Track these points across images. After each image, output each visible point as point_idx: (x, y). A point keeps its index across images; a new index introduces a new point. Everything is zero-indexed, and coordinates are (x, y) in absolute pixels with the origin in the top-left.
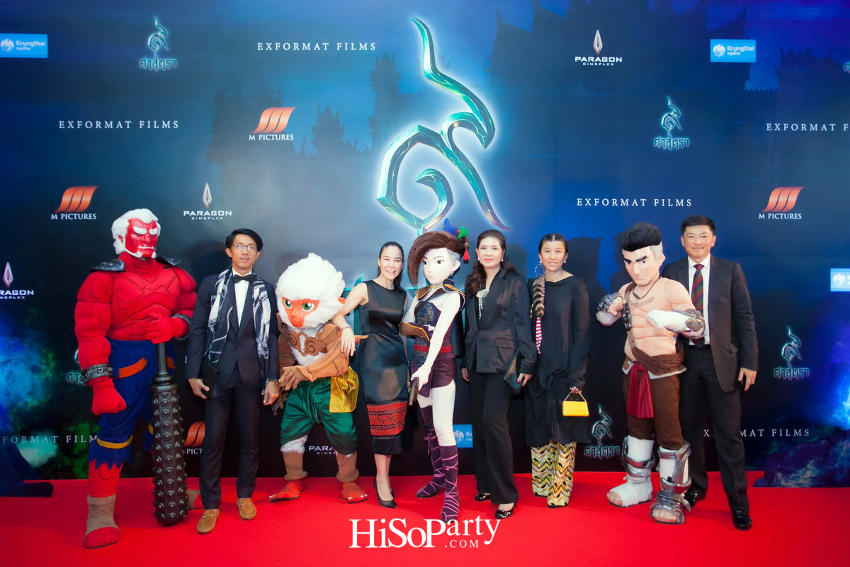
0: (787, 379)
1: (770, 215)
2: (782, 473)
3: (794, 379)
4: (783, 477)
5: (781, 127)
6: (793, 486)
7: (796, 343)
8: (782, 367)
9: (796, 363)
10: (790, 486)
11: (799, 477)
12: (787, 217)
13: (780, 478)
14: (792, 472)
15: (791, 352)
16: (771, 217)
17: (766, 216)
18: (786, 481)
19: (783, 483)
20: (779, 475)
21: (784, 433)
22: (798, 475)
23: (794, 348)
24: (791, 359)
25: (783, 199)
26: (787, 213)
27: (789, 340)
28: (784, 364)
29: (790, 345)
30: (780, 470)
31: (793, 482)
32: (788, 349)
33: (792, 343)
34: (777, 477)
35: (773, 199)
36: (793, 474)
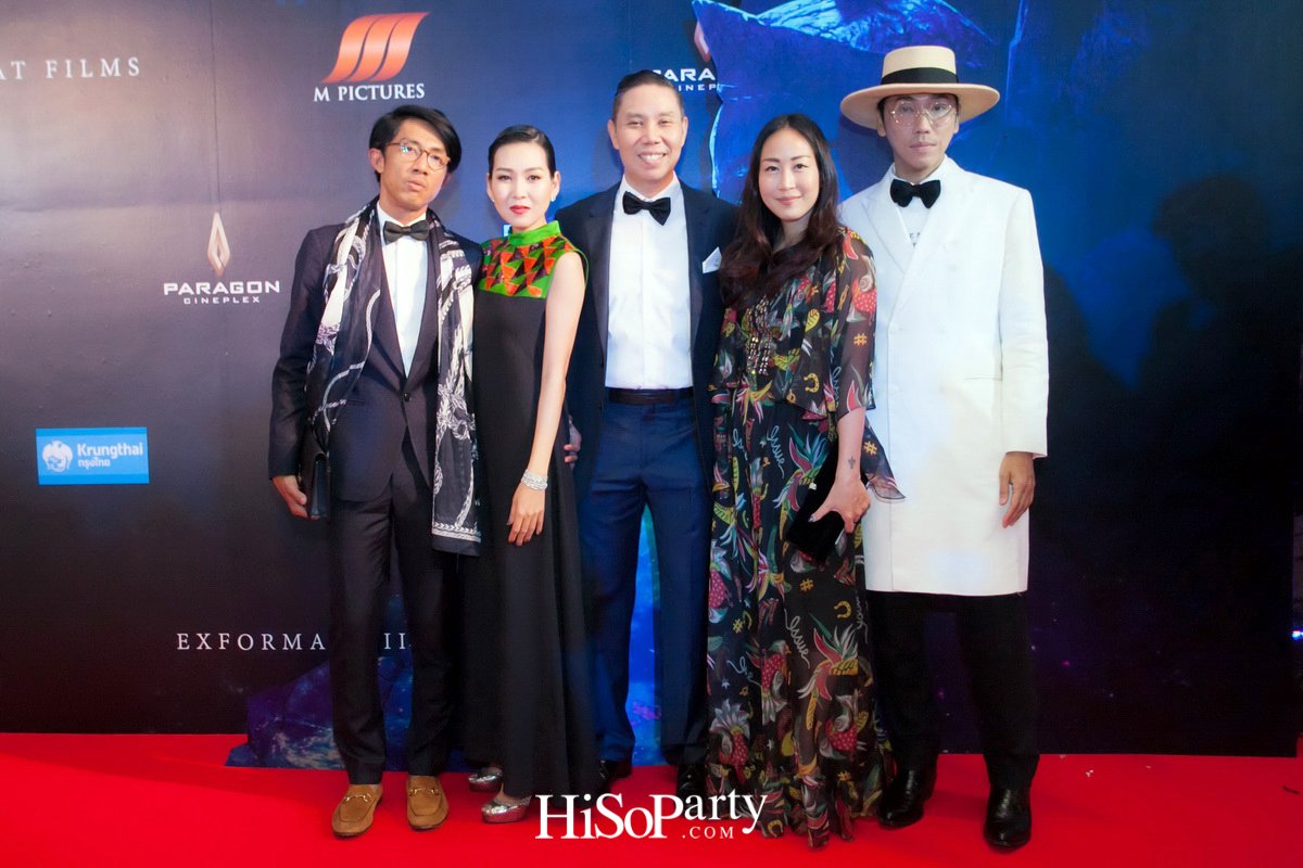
1: (342, 90)
2: (287, 734)
4: (290, 742)
6: (316, 765)
10: (309, 766)
12: (386, 93)
13: (283, 745)
14: (310, 732)
16: (346, 96)
17: (334, 93)
18: (299, 753)
19: (292, 758)
20: (282, 738)
22: (326, 739)
26: (386, 82)
30: (282, 727)
34: (276, 743)
36: (313, 739)
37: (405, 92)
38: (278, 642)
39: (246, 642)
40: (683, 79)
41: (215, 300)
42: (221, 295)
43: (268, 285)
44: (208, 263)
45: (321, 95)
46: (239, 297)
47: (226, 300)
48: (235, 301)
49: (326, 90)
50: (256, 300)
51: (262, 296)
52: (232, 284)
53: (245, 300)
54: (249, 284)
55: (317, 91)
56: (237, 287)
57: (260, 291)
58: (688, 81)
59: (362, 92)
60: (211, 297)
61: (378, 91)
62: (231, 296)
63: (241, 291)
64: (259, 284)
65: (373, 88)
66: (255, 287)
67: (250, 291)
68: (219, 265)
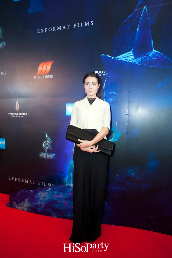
0: (45, 158)
3: (48, 159)
4: (16, 204)
5: (44, 30)
7: (49, 141)
8: (43, 153)
9: (49, 151)
10: (19, 209)
11: (22, 206)
14: (20, 203)
15: (47, 146)
16: (39, 78)
18: (18, 206)
19: (16, 207)
21: (43, 184)
23: (48, 144)
24: (47, 149)
25: (44, 68)
27: (46, 139)
28: (44, 151)
29: (47, 142)
30: (15, 200)
31: (21, 207)
32: (46, 144)
33: (48, 141)
34: (14, 204)
35: (40, 68)
36: (20, 204)
37: (49, 77)
38: (24, 181)
39: (19, 180)
40: (103, 73)
41: (16, 116)
42: (17, 115)
43: (25, 114)
44: (16, 109)
45: (35, 78)
46: (20, 116)
47: (18, 116)
48: (19, 116)
49: (36, 77)
50: (23, 116)
51: (24, 116)
52: (19, 113)
53: (21, 116)
54: (22, 113)
55: (34, 77)
56: (20, 114)
57: (23, 115)
58: (104, 73)
59: (42, 77)
60: (16, 115)
61: (44, 77)
62: (19, 115)
63: (20, 115)
64: (23, 113)
65: (44, 76)
66: (23, 114)
67: (22, 115)
68: (17, 110)
